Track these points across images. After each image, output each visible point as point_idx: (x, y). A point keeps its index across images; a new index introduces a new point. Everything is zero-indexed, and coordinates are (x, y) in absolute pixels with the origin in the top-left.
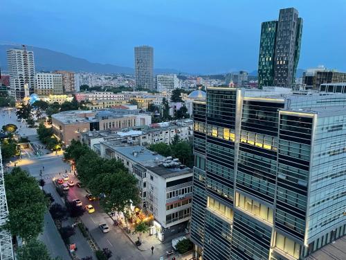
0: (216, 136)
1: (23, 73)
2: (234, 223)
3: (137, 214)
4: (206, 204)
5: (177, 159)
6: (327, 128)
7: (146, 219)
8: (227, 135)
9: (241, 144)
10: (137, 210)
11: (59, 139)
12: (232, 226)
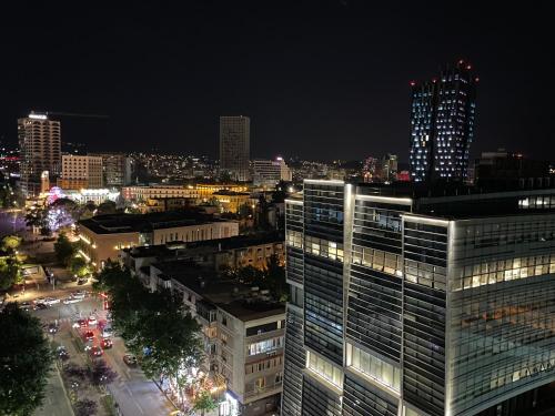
0: (318, 253)
1: (41, 155)
2: (345, 394)
3: (202, 380)
4: (305, 363)
5: (266, 292)
6: (474, 242)
7: (214, 390)
8: (333, 251)
9: (353, 267)
10: (201, 373)
11: (88, 259)
12: (341, 399)
